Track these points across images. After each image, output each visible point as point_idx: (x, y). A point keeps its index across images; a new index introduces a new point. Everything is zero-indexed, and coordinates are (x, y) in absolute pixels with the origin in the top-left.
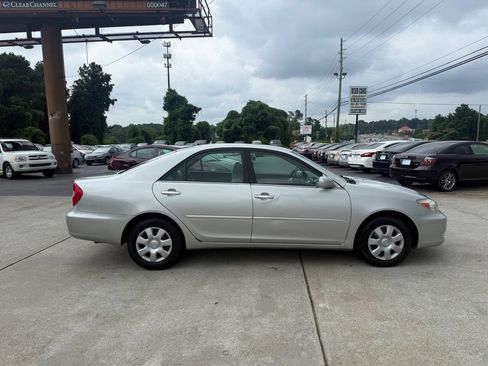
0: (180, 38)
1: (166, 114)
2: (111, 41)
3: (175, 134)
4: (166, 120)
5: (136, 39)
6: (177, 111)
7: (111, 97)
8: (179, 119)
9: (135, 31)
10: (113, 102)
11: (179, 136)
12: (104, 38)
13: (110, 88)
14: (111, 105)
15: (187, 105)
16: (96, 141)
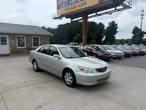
0: (120, 11)
1: (133, 35)
2: (101, 15)
3: (135, 42)
4: (133, 37)
5: (107, 13)
6: (137, 34)
7: (117, 31)
8: (137, 37)
9: (106, 12)
10: (117, 32)
11: (136, 42)
12: (99, 15)
13: (117, 28)
14: (117, 33)
15: (141, 32)
16: (109, 44)
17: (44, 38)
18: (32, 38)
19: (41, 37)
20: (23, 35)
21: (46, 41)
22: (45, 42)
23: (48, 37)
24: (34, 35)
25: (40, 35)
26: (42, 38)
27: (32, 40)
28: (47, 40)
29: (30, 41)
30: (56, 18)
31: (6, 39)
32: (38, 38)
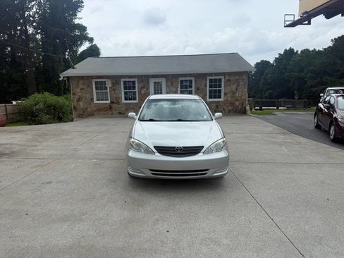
17: (233, 78)
18: (206, 80)
19: (227, 78)
20: (191, 75)
21: (238, 85)
22: (237, 89)
23: (245, 77)
24: (211, 74)
25: (224, 74)
26: (229, 80)
27: (206, 86)
28: (241, 83)
29: (203, 87)
30: (294, 24)
31: (161, 85)
32: (220, 80)
